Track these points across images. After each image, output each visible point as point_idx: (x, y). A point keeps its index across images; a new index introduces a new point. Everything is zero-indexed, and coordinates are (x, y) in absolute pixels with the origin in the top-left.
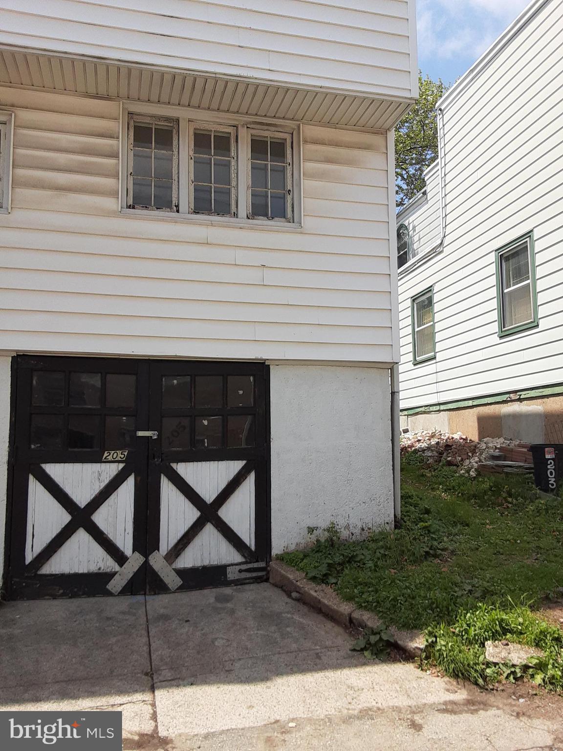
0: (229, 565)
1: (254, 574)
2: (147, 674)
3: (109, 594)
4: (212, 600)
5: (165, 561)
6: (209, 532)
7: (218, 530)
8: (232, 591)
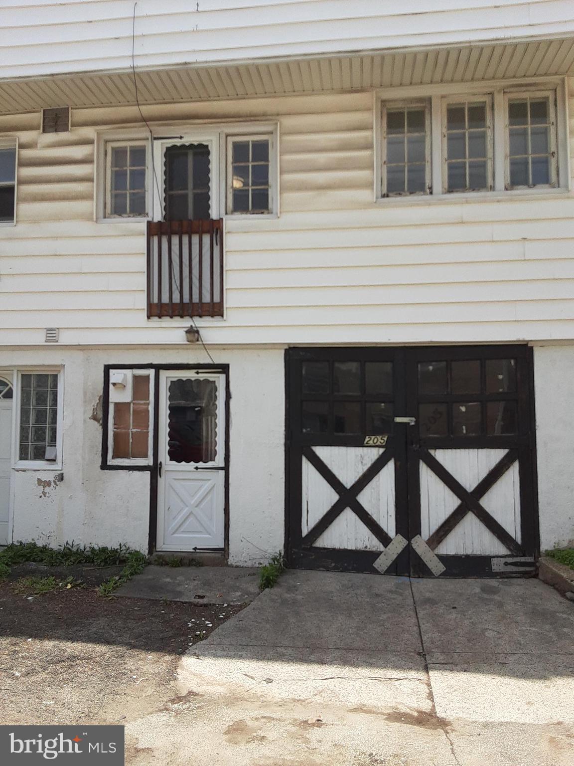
0: (494, 557)
1: (522, 569)
2: (419, 654)
3: (375, 572)
4: (477, 590)
5: (427, 546)
6: (471, 521)
7: (481, 520)
8: (498, 584)
